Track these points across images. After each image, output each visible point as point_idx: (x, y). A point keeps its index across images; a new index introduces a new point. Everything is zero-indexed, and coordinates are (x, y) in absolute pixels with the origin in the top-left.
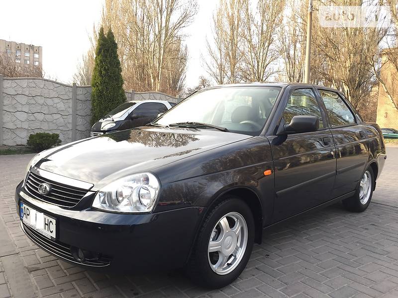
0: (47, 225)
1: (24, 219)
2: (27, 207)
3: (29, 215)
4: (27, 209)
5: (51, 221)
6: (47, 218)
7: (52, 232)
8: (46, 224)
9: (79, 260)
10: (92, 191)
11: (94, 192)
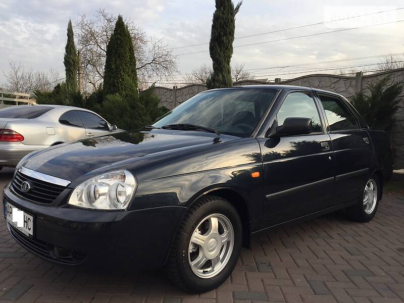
0: (26, 222)
1: (7, 216)
3: (11, 213)
4: (10, 207)
5: (29, 219)
6: (27, 215)
7: (30, 229)
9: (55, 257)
10: (69, 188)
11: (71, 190)
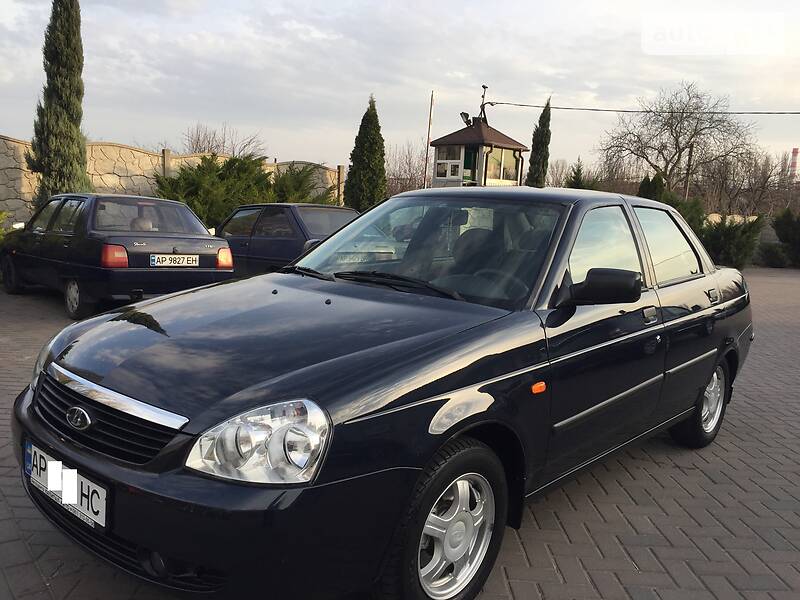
0: (87, 497)
1: (34, 475)
2: (40, 452)
3: (45, 469)
4: (41, 457)
5: (95, 492)
6: (87, 482)
7: (97, 513)
8: (83, 495)
9: (155, 574)
10: (184, 433)
11: (190, 437)
